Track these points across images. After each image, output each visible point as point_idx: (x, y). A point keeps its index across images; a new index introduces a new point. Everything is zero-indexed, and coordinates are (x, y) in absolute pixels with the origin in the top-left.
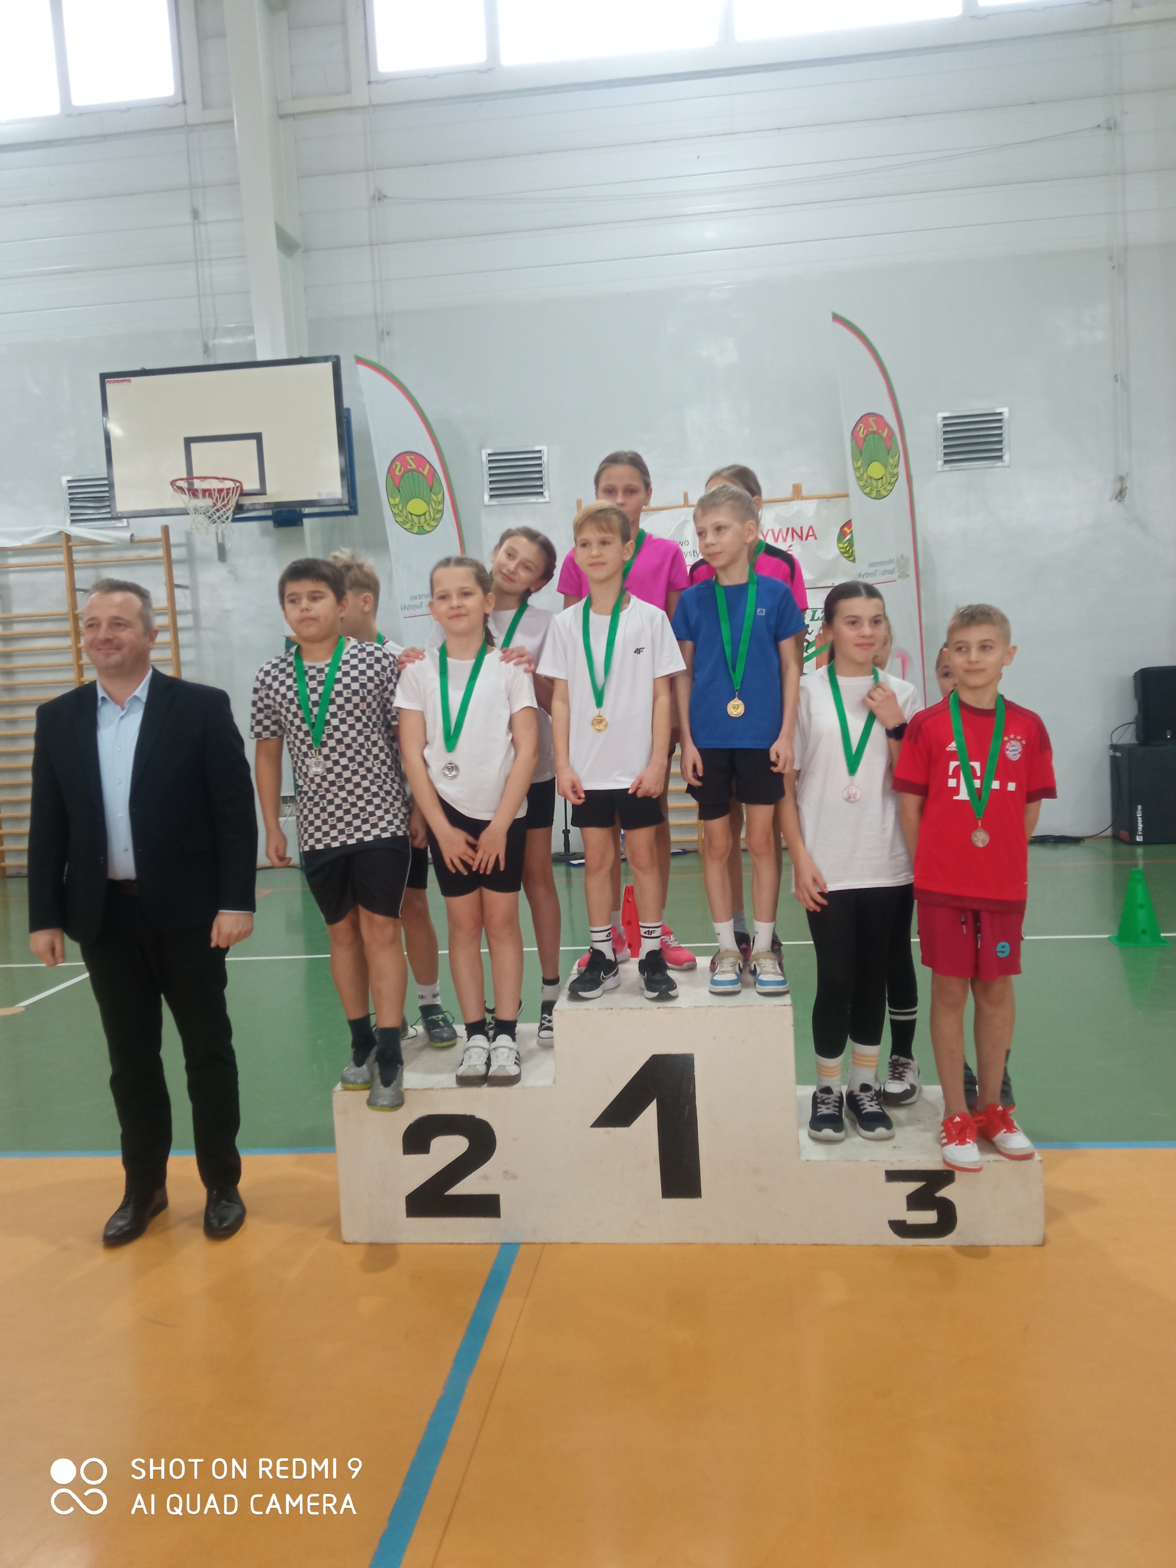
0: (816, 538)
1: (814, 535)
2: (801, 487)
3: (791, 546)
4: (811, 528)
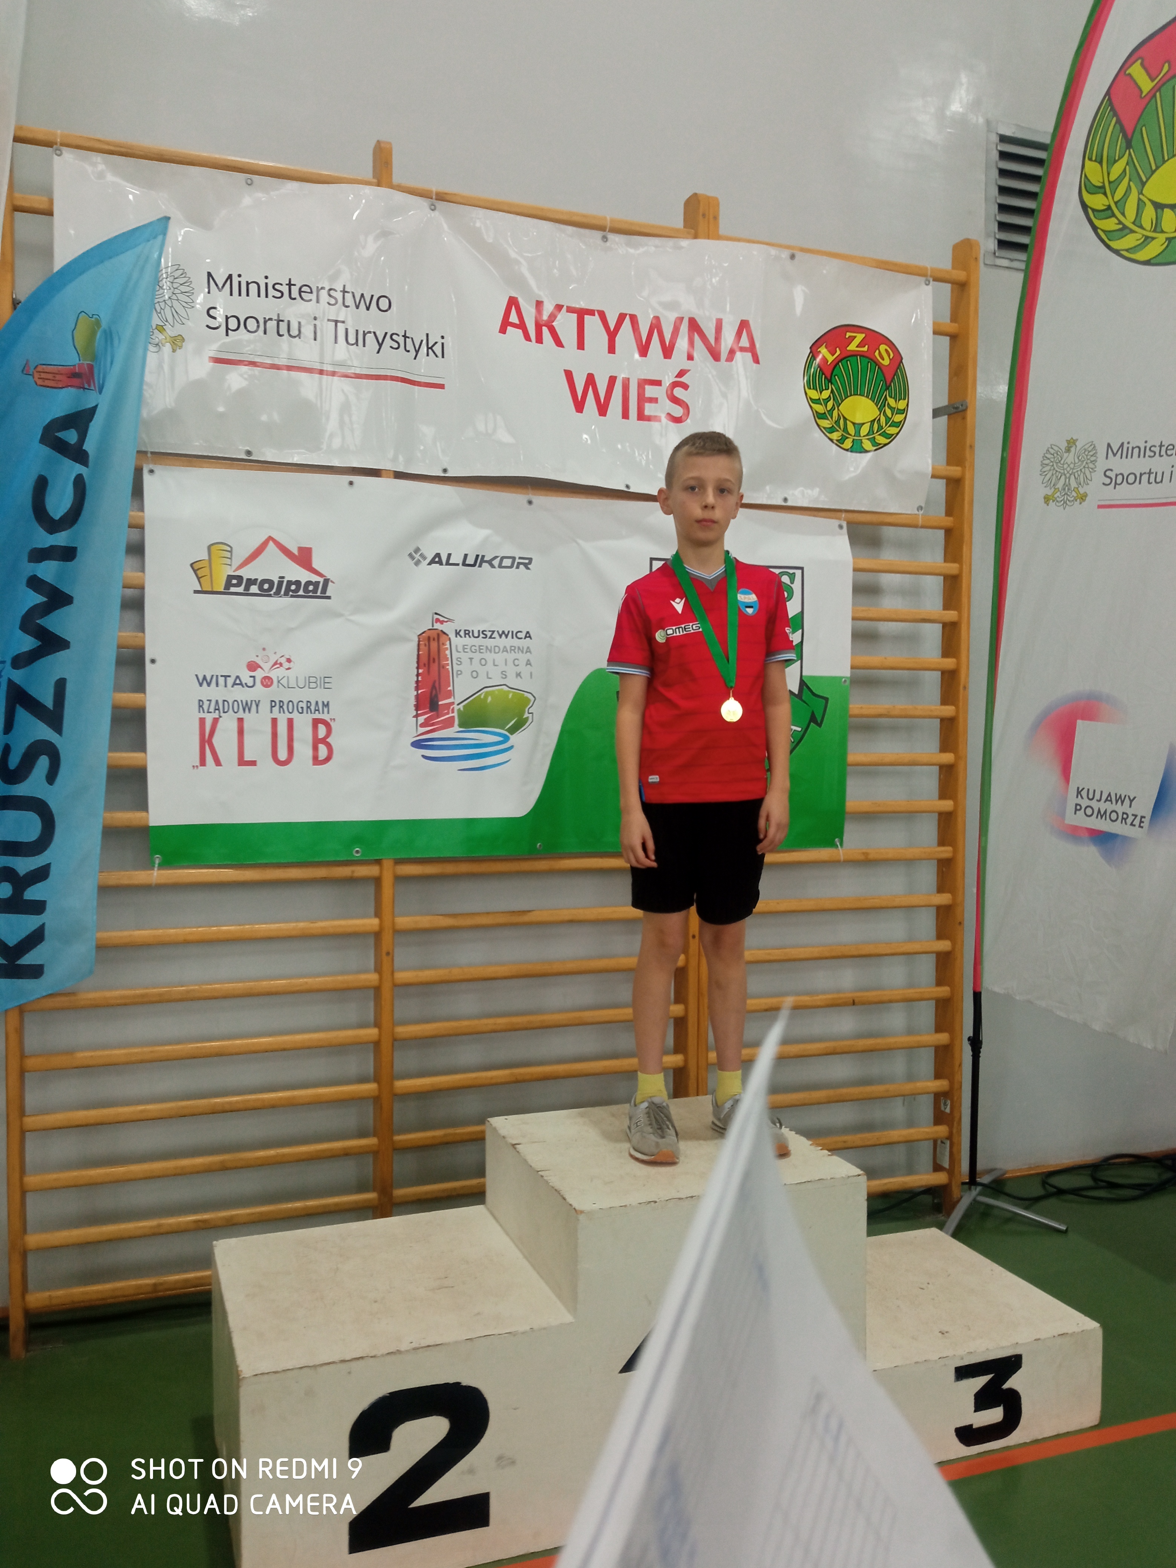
0: (756, 360)
1: (752, 349)
3: (682, 373)
4: (745, 325)
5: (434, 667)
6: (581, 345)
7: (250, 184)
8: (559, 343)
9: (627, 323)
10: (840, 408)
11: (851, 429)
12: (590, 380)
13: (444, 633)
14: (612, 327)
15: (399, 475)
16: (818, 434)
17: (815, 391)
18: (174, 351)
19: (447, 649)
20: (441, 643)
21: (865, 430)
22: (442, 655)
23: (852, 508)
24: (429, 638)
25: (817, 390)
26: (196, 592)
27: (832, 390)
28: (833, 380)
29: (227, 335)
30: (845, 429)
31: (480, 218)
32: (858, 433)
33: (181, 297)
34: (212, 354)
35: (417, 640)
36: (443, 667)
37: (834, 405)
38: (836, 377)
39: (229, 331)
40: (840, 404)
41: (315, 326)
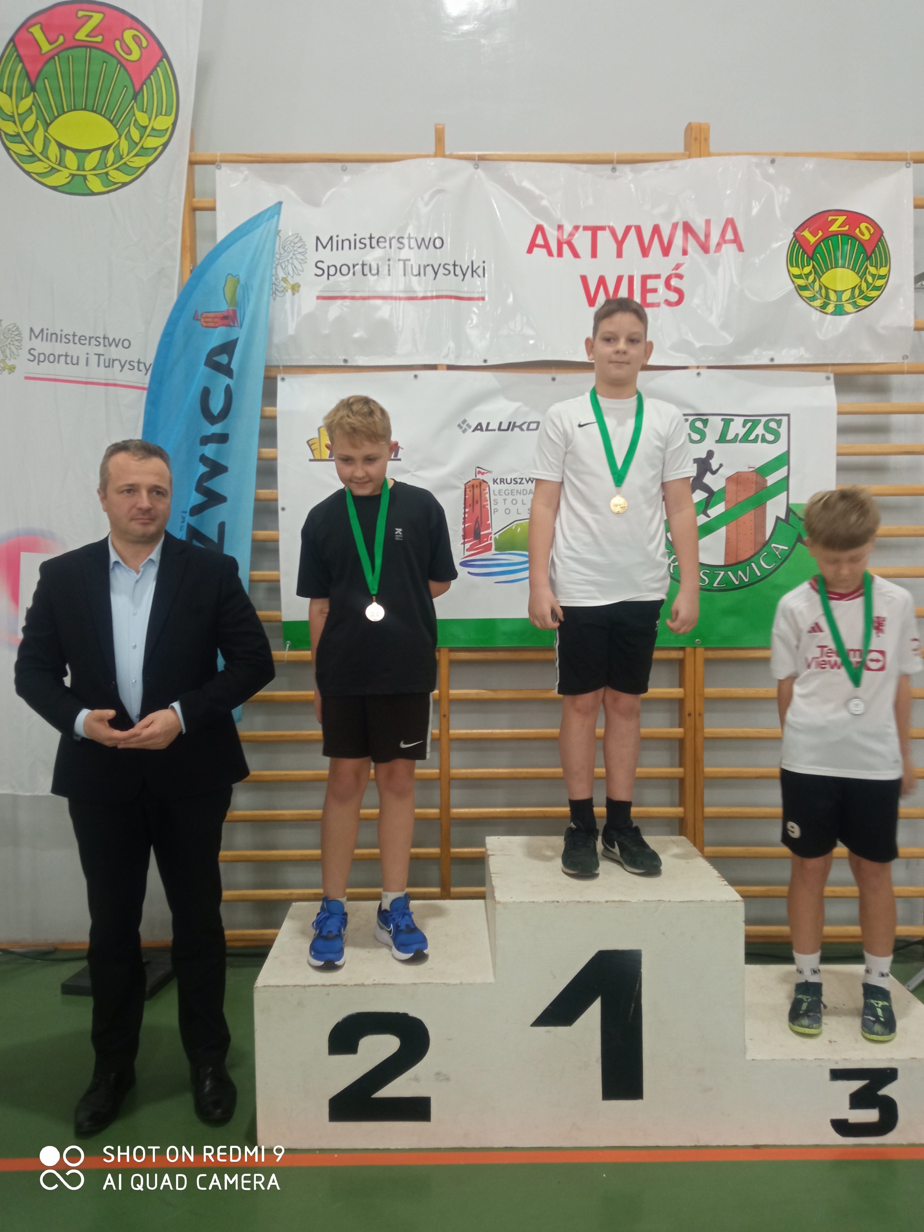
0: (741, 249)
1: (736, 240)
2: (709, 129)
3: (678, 266)
4: (730, 222)
5: (477, 507)
6: (594, 254)
7: (344, 170)
8: (576, 255)
9: (633, 233)
10: (822, 279)
11: (833, 296)
12: (602, 281)
13: (485, 481)
14: (620, 237)
15: (450, 367)
16: (801, 304)
17: (797, 269)
18: (294, 294)
19: (487, 493)
20: (482, 489)
21: (846, 296)
22: (483, 498)
23: (836, 362)
24: (473, 486)
25: (799, 267)
26: (311, 460)
27: (813, 265)
28: (815, 257)
29: (328, 279)
30: (827, 297)
31: (513, 170)
32: (839, 299)
33: (299, 256)
34: (318, 294)
35: (464, 487)
36: (484, 506)
37: (815, 278)
38: (818, 255)
39: (330, 277)
40: (821, 277)
41: (389, 265)
